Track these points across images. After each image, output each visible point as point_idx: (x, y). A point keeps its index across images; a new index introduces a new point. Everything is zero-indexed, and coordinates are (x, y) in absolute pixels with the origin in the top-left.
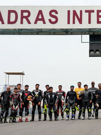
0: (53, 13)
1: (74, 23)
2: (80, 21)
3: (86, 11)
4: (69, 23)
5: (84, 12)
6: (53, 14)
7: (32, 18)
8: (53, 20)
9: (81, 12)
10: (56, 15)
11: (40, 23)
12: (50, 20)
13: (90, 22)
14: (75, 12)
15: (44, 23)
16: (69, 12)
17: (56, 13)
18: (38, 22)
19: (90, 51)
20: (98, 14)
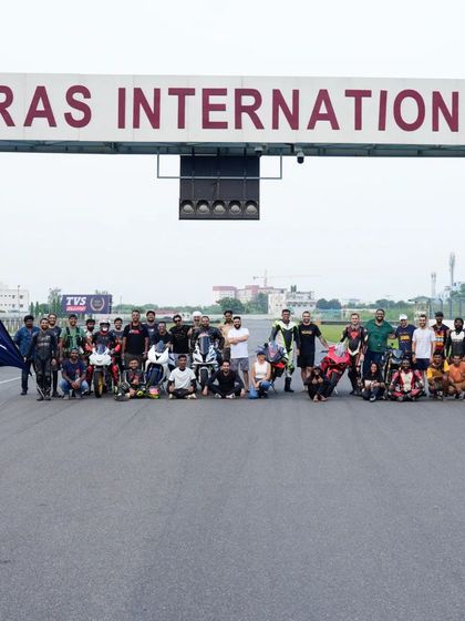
0: (77, 94)
1: (136, 124)
2: (155, 120)
3: (172, 92)
4: (122, 124)
5: (164, 94)
6: (78, 97)
7: (18, 110)
8: (78, 115)
9: (157, 92)
10: (86, 101)
11: (40, 123)
12: (68, 117)
13: (181, 124)
14: (138, 93)
15: (52, 123)
16: (122, 92)
17: (87, 94)
18: (36, 121)
19: (183, 203)
20: (205, 100)
